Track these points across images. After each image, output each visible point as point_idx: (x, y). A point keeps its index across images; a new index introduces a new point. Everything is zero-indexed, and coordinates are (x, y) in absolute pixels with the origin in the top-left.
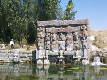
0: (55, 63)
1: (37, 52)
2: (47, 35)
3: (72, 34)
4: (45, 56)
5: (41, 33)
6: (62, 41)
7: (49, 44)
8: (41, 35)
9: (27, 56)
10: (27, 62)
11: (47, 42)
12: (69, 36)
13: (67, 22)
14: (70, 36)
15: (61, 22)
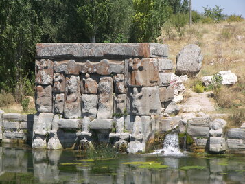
0: (73, 148)
1: (35, 118)
2: (57, 79)
3: (110, 78)
4: (52, 129)
5: (44, 73)
6: (89, 93)
7: (61, 101)
8: (44, 78)
9: (18, 128)
10: (18, 142)
11: (57, 95)
12: (103, 83)
13: (99, 48)
14: (107, 84)
15: (88, 47)
